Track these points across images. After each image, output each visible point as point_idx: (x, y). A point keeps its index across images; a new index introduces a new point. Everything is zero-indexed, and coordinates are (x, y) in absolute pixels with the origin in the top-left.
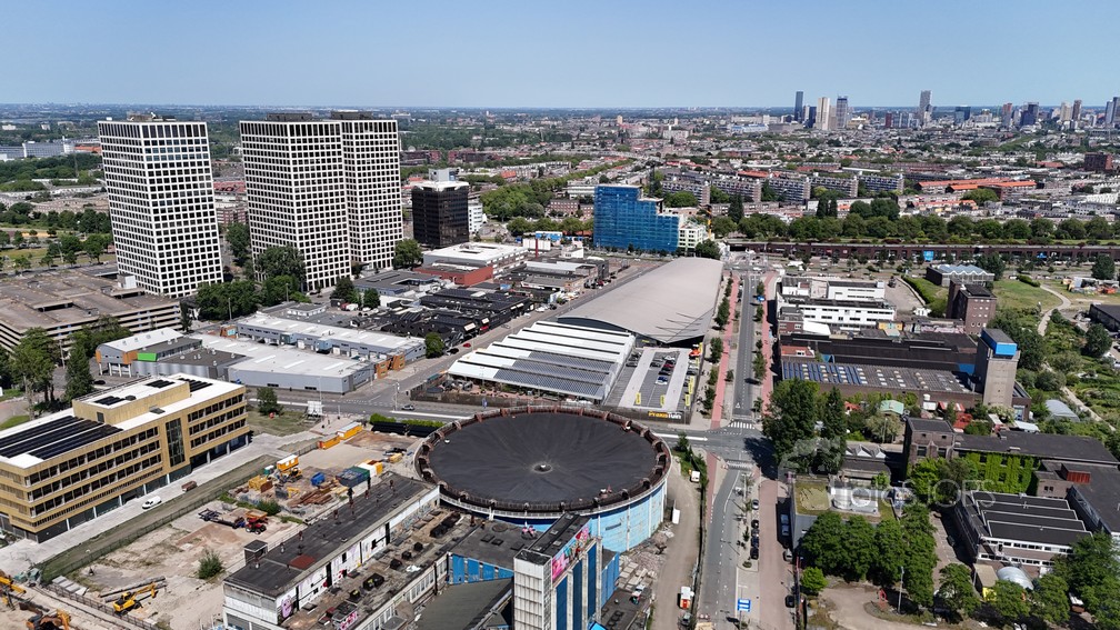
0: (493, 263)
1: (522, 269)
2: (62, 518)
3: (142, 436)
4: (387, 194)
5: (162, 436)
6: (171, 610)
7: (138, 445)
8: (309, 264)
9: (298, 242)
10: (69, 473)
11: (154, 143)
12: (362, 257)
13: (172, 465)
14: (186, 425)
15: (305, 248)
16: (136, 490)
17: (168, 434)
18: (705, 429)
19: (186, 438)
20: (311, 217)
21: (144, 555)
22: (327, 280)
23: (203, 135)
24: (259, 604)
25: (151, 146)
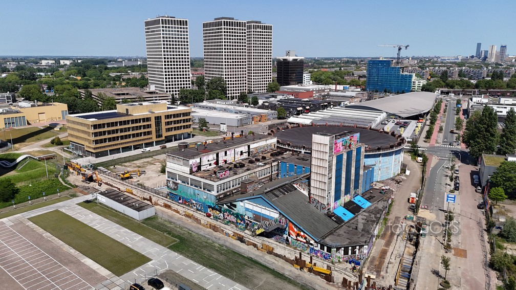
0: (313, 91)
1: (328, 95)
2: (107, 149)
3: (144, 120)
4: (266, 60)
5: (153, 122)
6: (145, 180)
7: (142, 124)
8: (228, 87)
9: (224, 76)
10: (111, 129)
11: (166, 27)
12: (253, 89)
13: (157, 138)
14: (164, 121)
15: (227, 80)
16: (139, 145)
17: (155, 122)
18: (426, 146)
19: (164, 127)
20: (231, 65)
21: (138, 165)
22: (236, 96)
23: (186, 25)
24: (182, 163)
25: (164, 29)
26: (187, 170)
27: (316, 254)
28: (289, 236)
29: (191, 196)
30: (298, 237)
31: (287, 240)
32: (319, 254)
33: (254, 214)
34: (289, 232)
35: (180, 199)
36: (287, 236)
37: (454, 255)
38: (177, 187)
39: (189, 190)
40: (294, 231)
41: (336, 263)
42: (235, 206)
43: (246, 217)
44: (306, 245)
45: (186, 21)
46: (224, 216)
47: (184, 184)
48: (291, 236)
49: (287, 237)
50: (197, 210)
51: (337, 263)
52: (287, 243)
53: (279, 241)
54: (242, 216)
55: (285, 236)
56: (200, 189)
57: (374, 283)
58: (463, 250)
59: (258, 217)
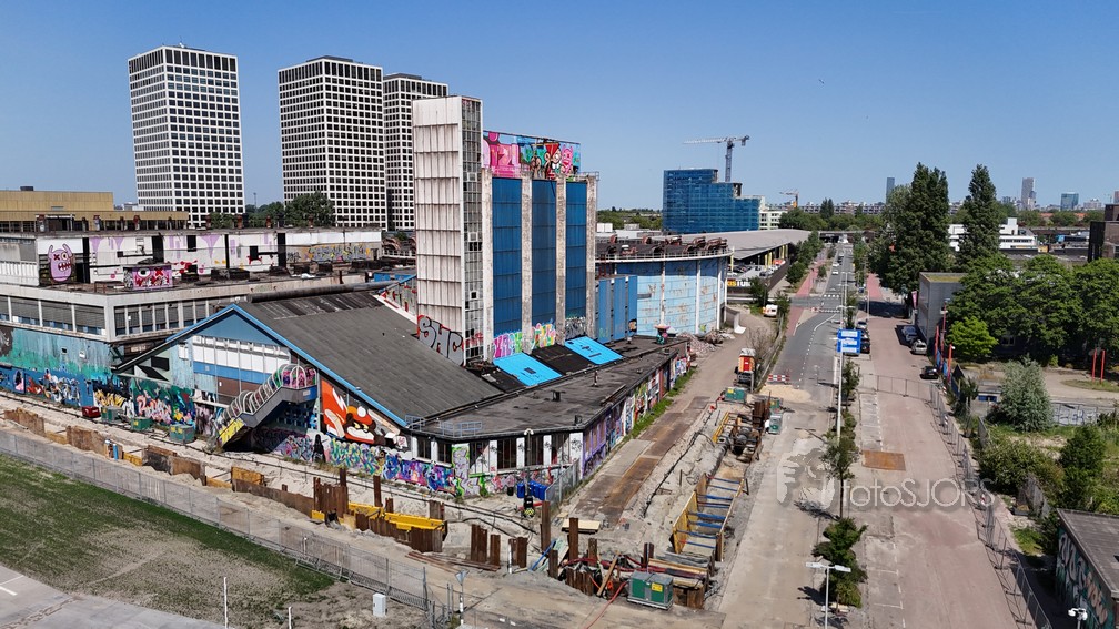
11: (178, 70)
23: (233, 69)
24: (16, 256)
25: (174, 74)
26: (31, 272)
27: (406, 475)
28: (324, 430)
29: (46, 360)
30: (350, 429)
31: (319, 447)
32: (414, 477)
33: (220, 379)
34: (322, 417)
35: (18, 381)
36: (318, 432)
37: (867, 466)
38: (11, 342)
39: (41, 342)
40: (336, 409)
41: (469, 497)
42: (165, 364)
43: (198, 397)
44: (376, 450)
45: (233, 61)
46: (136, 408)
47: (26, 326)
48: (330, 429)
49: (318, 437)
50: (64, 403)
51: (476, 496)
52: (317, 460)
53: (295, 456)
54: (186, 393)
55: (312, 434)
56: (68, 332)
57: (593, 543)
58: (892, 454)
59: (231, 385)
